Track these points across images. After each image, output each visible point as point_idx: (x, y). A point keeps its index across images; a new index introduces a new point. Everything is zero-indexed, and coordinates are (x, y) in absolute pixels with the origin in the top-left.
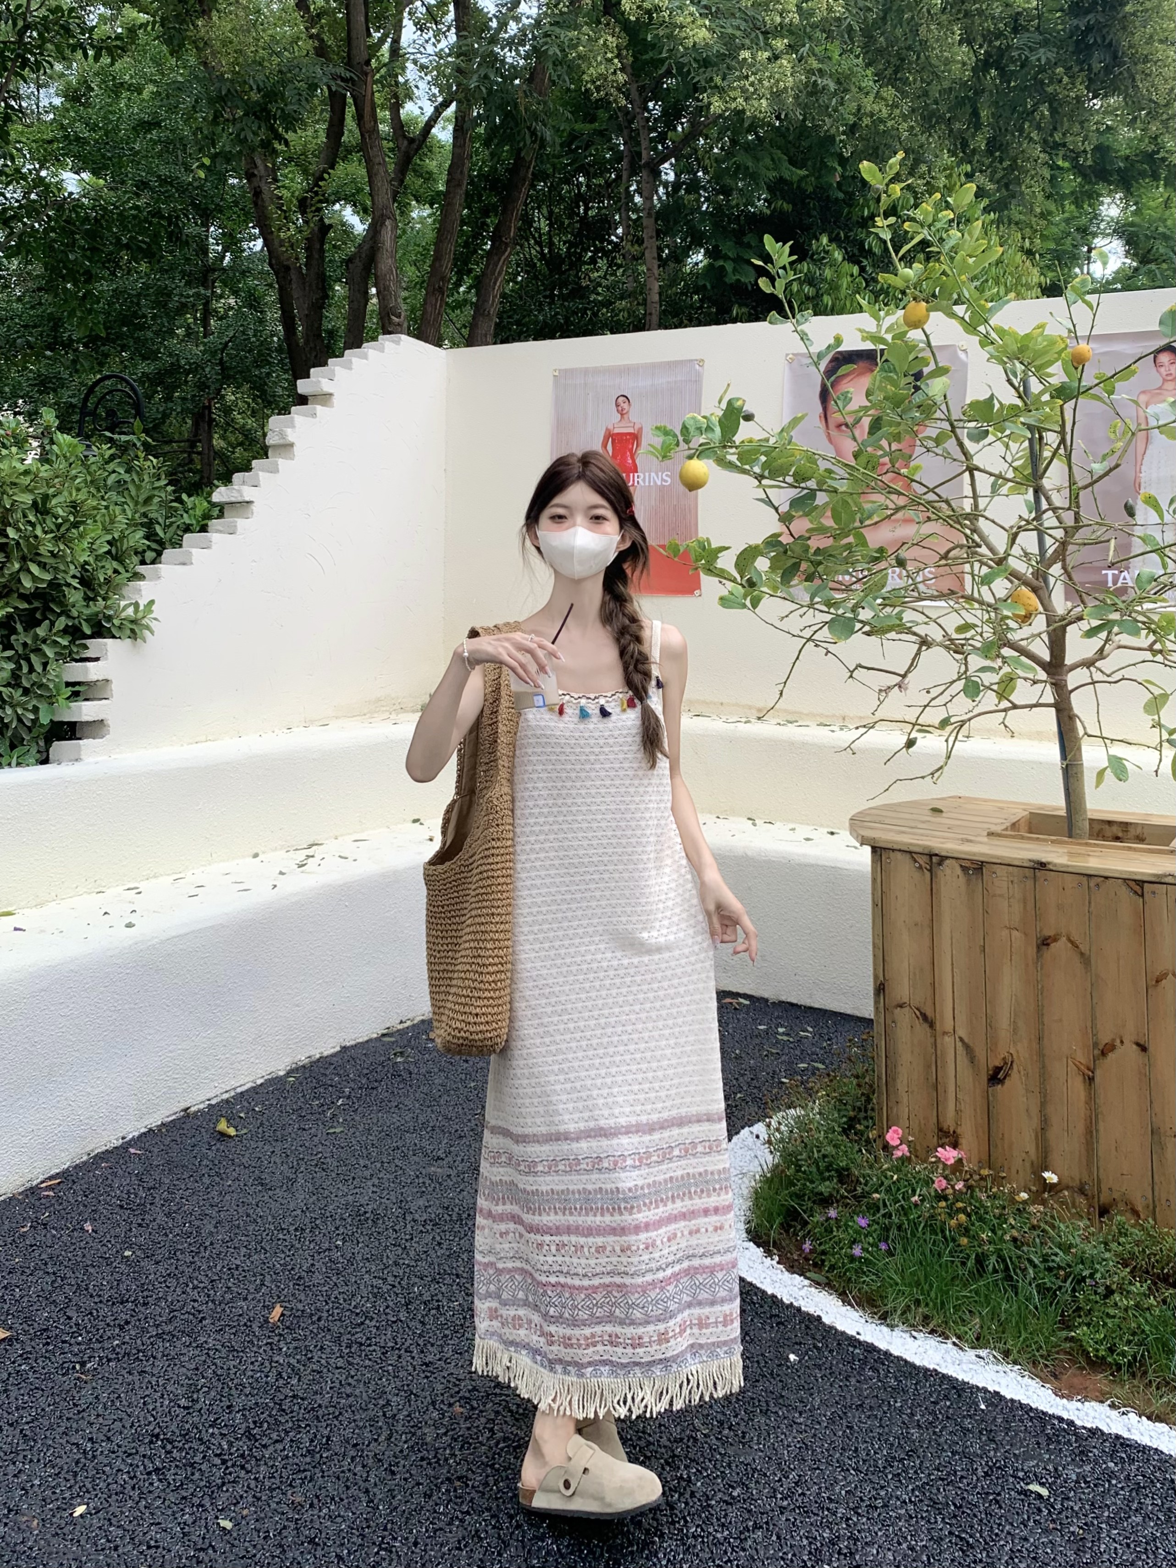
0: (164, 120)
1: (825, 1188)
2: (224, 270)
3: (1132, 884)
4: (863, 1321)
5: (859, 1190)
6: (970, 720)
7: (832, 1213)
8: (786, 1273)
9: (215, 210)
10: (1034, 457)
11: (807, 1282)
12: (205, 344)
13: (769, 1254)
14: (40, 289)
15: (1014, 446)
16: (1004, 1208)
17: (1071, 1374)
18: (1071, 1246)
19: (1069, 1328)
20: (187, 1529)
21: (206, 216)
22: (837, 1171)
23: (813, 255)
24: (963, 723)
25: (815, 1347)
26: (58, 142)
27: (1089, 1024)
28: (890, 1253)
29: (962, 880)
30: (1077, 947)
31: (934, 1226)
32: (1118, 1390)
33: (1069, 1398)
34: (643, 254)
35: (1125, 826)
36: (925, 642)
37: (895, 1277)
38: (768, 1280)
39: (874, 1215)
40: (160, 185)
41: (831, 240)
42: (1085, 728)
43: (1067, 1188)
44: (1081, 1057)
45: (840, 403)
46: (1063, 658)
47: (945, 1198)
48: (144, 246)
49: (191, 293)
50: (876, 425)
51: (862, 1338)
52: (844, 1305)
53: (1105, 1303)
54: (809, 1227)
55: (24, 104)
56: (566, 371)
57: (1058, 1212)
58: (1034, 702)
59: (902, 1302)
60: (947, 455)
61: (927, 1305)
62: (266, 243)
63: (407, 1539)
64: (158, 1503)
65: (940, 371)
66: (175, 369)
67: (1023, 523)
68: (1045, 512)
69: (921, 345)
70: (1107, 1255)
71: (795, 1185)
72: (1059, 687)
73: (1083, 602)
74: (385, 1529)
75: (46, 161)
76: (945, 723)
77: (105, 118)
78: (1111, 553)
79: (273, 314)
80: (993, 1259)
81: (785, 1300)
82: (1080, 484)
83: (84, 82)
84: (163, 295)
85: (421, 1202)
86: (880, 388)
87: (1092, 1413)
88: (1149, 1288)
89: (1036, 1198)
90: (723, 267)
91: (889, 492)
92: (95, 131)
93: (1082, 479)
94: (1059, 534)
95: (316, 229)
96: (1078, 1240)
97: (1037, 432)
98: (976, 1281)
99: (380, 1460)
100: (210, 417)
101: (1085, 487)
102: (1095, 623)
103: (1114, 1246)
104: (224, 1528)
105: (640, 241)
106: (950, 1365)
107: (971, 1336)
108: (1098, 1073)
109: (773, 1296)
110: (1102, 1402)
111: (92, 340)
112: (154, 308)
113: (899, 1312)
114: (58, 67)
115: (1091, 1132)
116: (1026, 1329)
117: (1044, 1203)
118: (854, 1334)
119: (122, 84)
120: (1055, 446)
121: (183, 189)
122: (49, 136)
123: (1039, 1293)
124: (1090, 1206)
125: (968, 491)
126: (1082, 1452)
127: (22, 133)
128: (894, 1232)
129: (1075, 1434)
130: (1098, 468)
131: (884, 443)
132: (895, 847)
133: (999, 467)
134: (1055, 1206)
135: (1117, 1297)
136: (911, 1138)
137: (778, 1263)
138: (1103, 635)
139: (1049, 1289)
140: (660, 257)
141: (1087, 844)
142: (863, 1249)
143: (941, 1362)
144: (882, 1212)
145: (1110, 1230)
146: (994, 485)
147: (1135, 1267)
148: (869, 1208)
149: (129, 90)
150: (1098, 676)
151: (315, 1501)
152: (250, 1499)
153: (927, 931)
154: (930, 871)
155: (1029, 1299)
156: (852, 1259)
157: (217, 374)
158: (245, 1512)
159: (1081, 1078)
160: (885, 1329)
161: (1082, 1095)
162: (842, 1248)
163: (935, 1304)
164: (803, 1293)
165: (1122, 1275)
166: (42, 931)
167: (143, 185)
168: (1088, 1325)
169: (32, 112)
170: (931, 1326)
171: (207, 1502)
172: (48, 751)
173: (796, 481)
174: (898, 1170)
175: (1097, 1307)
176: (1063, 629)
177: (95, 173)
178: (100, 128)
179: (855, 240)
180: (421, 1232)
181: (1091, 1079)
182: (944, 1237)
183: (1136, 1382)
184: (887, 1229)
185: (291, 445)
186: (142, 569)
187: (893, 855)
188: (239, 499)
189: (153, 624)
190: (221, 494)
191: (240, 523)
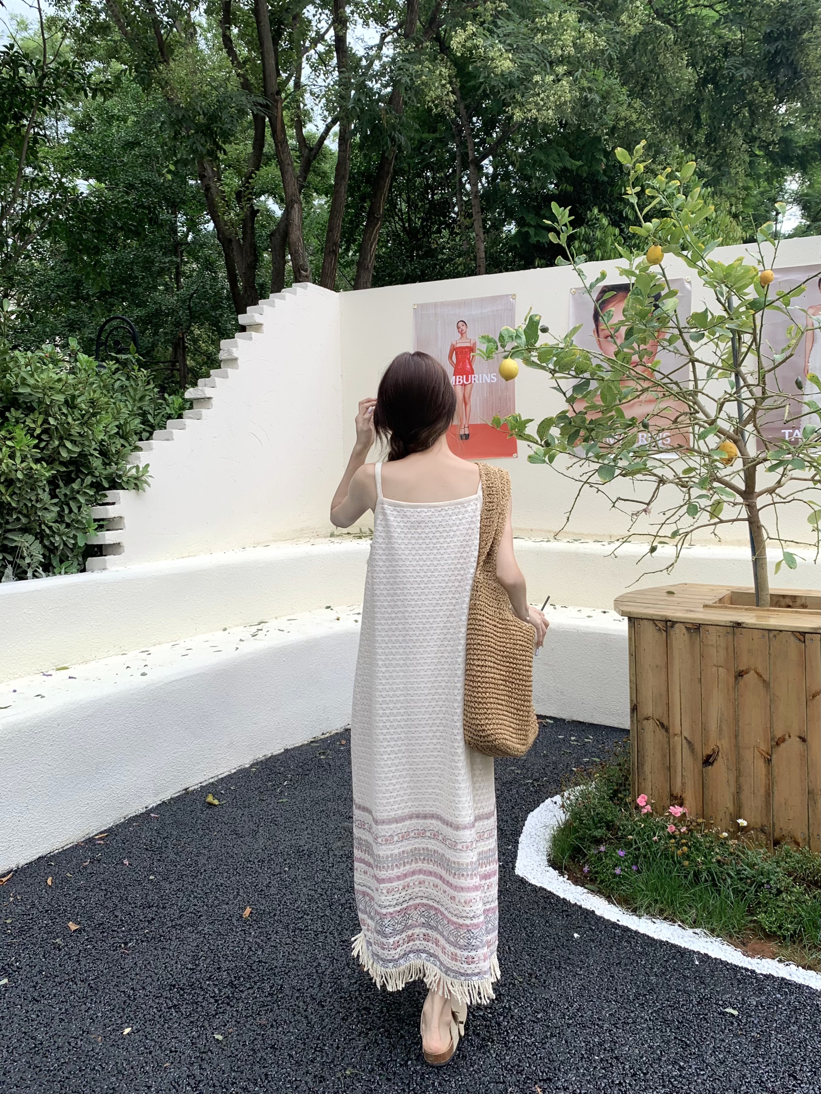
0: (142, 141)
1: (598, 833)
2: (188, 243)
3: (798, 635)
4: (621, 913)
5: (620, 834)
6: (691, 531)
7: (602, 848)
8: (572, 885)
9: (180, 202)
10: (735, 352)
11: (586, 891)
12: (178, 295)
13: (562, 874)
14: (65, 261)
15: (722, 345)
16: (712, 842)
17: (753, 942)
18: (755, 864)
19: (752, 915)
20: (194, 1041)
21: (175, 207)
22: (605, 823)
23: (588, 222)
24: (687, 534)
25: (592, 929)
26: (73, 158)
27: (769, 726)
28: (639, 872)
29: (687, 636)
30: (761, 676)
31: (666, 855)
32: (784, 952)
33: (752, 957)
34: (473, 224)
35: (794, 598)
36: (662, 481)
37: (642, 886)
38: (561, 890)
39: (629, 849)
40: (142, 186)
41: (600, 211)
42: (768, 534)
43: (753, 829)
44: (763, 747)
45: (605, 319)
46: (754, 487)
47: (675, 838)
48: (133, 228)
49: (167, 260)
50: (629, 333)
51: (620, 923)
52: (609, 904)
53: (776, 899)
54: (588, 857)
55: (48, 133)
56: (422, 305)
57: (747, 844)
58: (735, 518)
59: (646, 901)
60: (676, 352)
61: (662, 903)
62: (216, 226)
63: (332, 1045)
64: (176, 1025)
65: (672, 294)
66: (158, 313)
67: (728, 396)
68: (742, 388)
69: (659, 276)
70: (778, 870)
71: (578, 832)
72: (751, 508)
73: (767, 448)
74: (318, 1039)
75: (65, 172)
76: (675, 534)
77: (102, 140)
78: (786, 414)
79: (222, 274)
80: (705, 874)
81: (571, 901)
82: (766, 369)
83: (88, 116)
84: (148, 262)
86: (632, 308)
87: (766, 965)
88: (805, 889)
89: (733, 835)
90: (527, 232)
91: (638, 379)
92: (96, 150)
93: (767, 365)
94: (752, 403)
95: (248, 213)
96: (759, 861)
97: (737, 334)
98: (694, 887)
99: (314, 999)
100: (184, 345)
101: (769, 371)
102: (775, 462)
103: (783, 864)
104: (218, 1040)
105: (470, 216)
106: (676, 938)
107: (690, 921)
108: (774, 756)
109: (564, 899)
110: (774, 959)
111: (103, 295)
112: (143, 272)
113: (644, 908)
114: (69, 106)
115: (769, 794)
116: (725, 916)
117: (738, 838)
118: (616, 921)
119: (113, 116)
120: (749, 343)
121: (158, 188)
122: (66, 154)
123: (734, 894)
124: (768, 839)
125: (692, 377)
126: (760, 989)
127: (48, 152)
128: (641, 859)
129: (756, 978)
130: (779, 358)
131: (635, 345)
132: (643, 617)
133: (713, 359)
134: (746, 840)
135: (784, 895)
136: (653, 801)
137: (568, 879)
138: (780, 470)
139: (740, 891)
140: (484, 227)
141: (768, 610)
142: (621, 870)
143: (671, 937)
144: (634, 847)
145: (780, 854)
146: (708, 373)
147: (796, 877)
148: (626, 845)
149: (118, 120)
150: (777, 499)
151: (274, 1023)
152: (233, 1023)
153: (664, 670)
154: (666, 631)
155: (727, 897)
156: (615, 876)
157: (187, 316)
158: (230, 1030)
159: (762, 760)
160: (635, 918)
161: (764, 771)
162: (608, 870)
163: (667, 902)
164: (584, 897)
165: (788, 881)
166: (87, 679)
167: (130, 186)
168: (765, 912)
169: (54, 138)
170: (665, 915)
171: (206, 1024)
172: (85, 564)
173: (577, 373)
174: (644, 821)
175: (771, 901)
176: (754, 467)
177: (99, 180)
178: (100, 148)
179: (616, 210)
181: (769, 761)
182: (674, 861)
183: (795, 946)
184: (637, 857)
185: (236, 359)
186: (140, 444)
187: (641, 622)
188: (203, 396)
189: (149, 480)
190: (190, 393)
191: (204, 412)
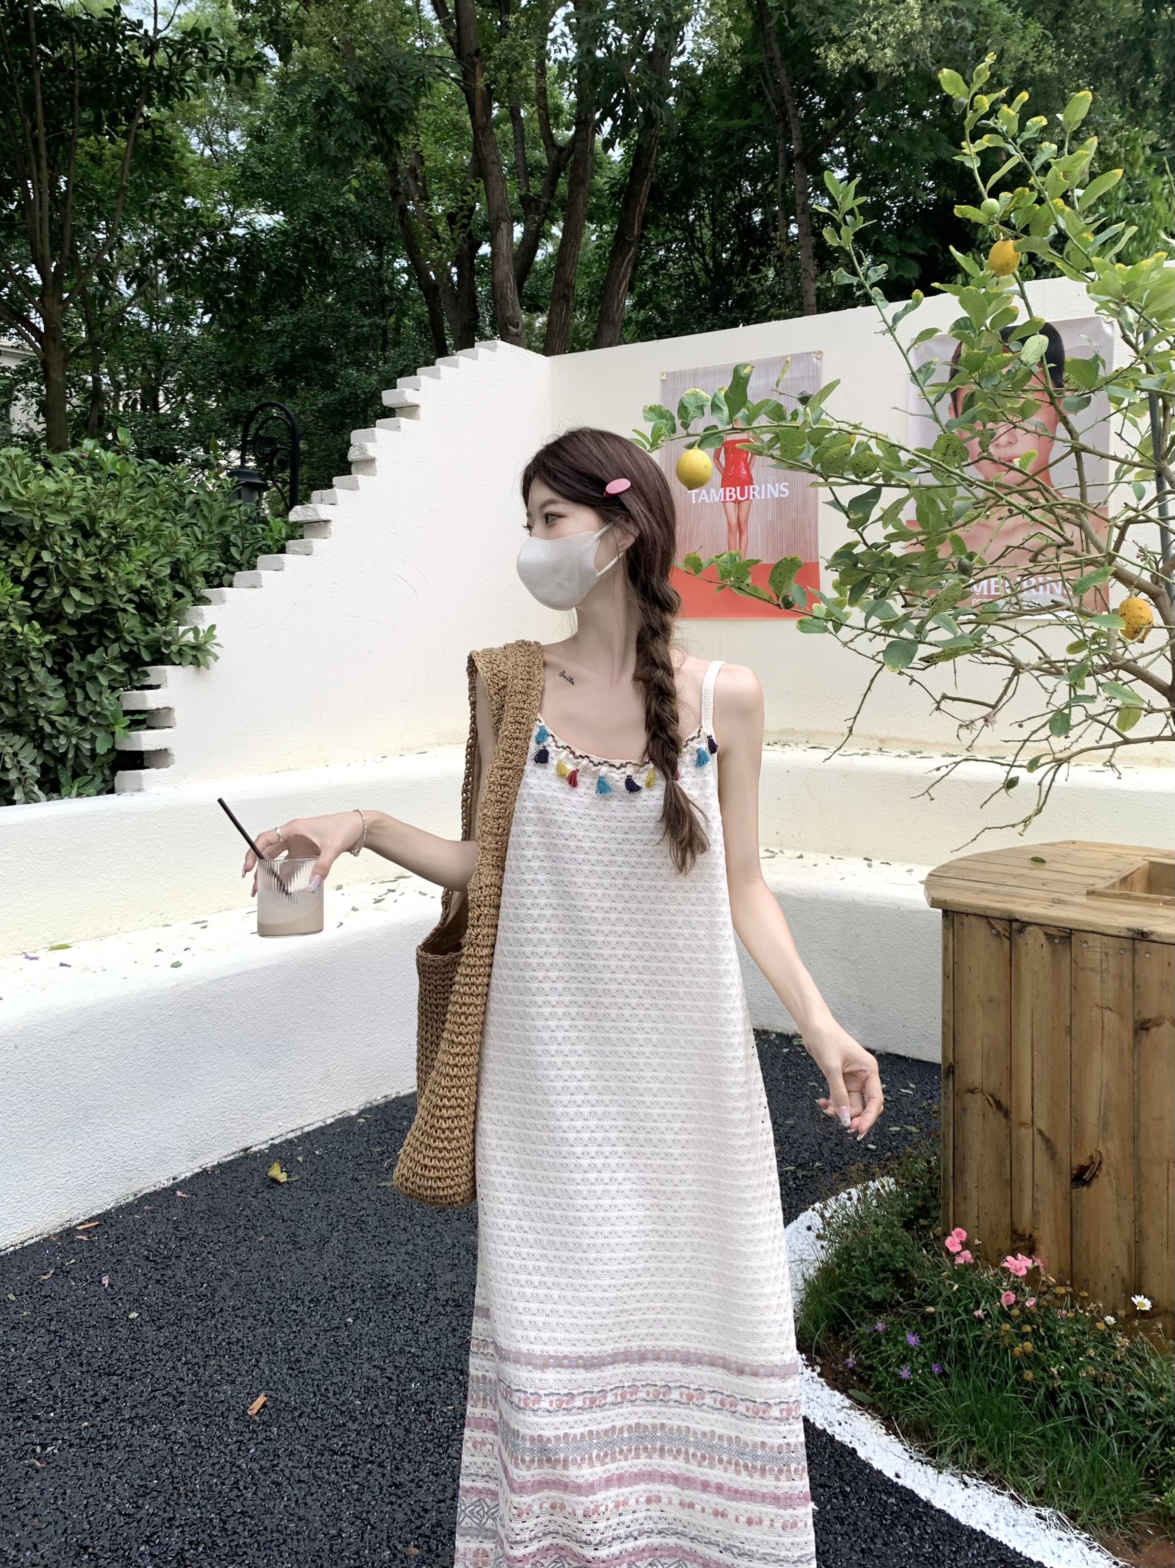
2: (400, 299)
4: (907, 1458)
6: (1069, 758)
7: (881, 1323)
8: (827, 1388)
11: (848, 1402)
13: (810, 1362)
16: (1083, 1335)
22: (893, 1272)
24: (1061, 762)
28: (945, 1379)
29: (1047, 950)
31: (997, 1350)
37: (947, 1407)
39: (929, 1329)
43: (1162, 1315)
47: (1013, 1318)
49: (366, 323)
51: (899, 1482)
52: (887, 1434)
54: (856, 1337)
56: (674, 374)
57: (1149, 1347)
59: (953, 1439)
71: (844, 1286)
80: (1066, 1397)
81: (817, 1425)
84: (341, 326)
89: (1124, 1325)
98: (1043, 1422)
106: (1002, 1527)
112: (333, 340)
117: (1132, 1333)
118: (891, 1475)
128: (951, 1352)
132: (971, 911)
134: (1147, 1340)
136: (977, 1242)
137: (820, 1375)
142: (912, 1370)
143: (991, 1521)
144: (939, 1326)
148: (923, 1322)
153: (1005, 1007)
154: (1009, 938)
156: (900, 1381)
162: (889, 1367)
164: (841, 1416)
166: (86, 969)
172: (113, 781)
173: (857, 476)
174: (960, 1279)
184: (943, 1347)
185: (372, 460)
186: (208, 592)
187: (966, 920)
188: (315, 518)
189: (215, 650)
190: (297, 514)
191: (317, 543)
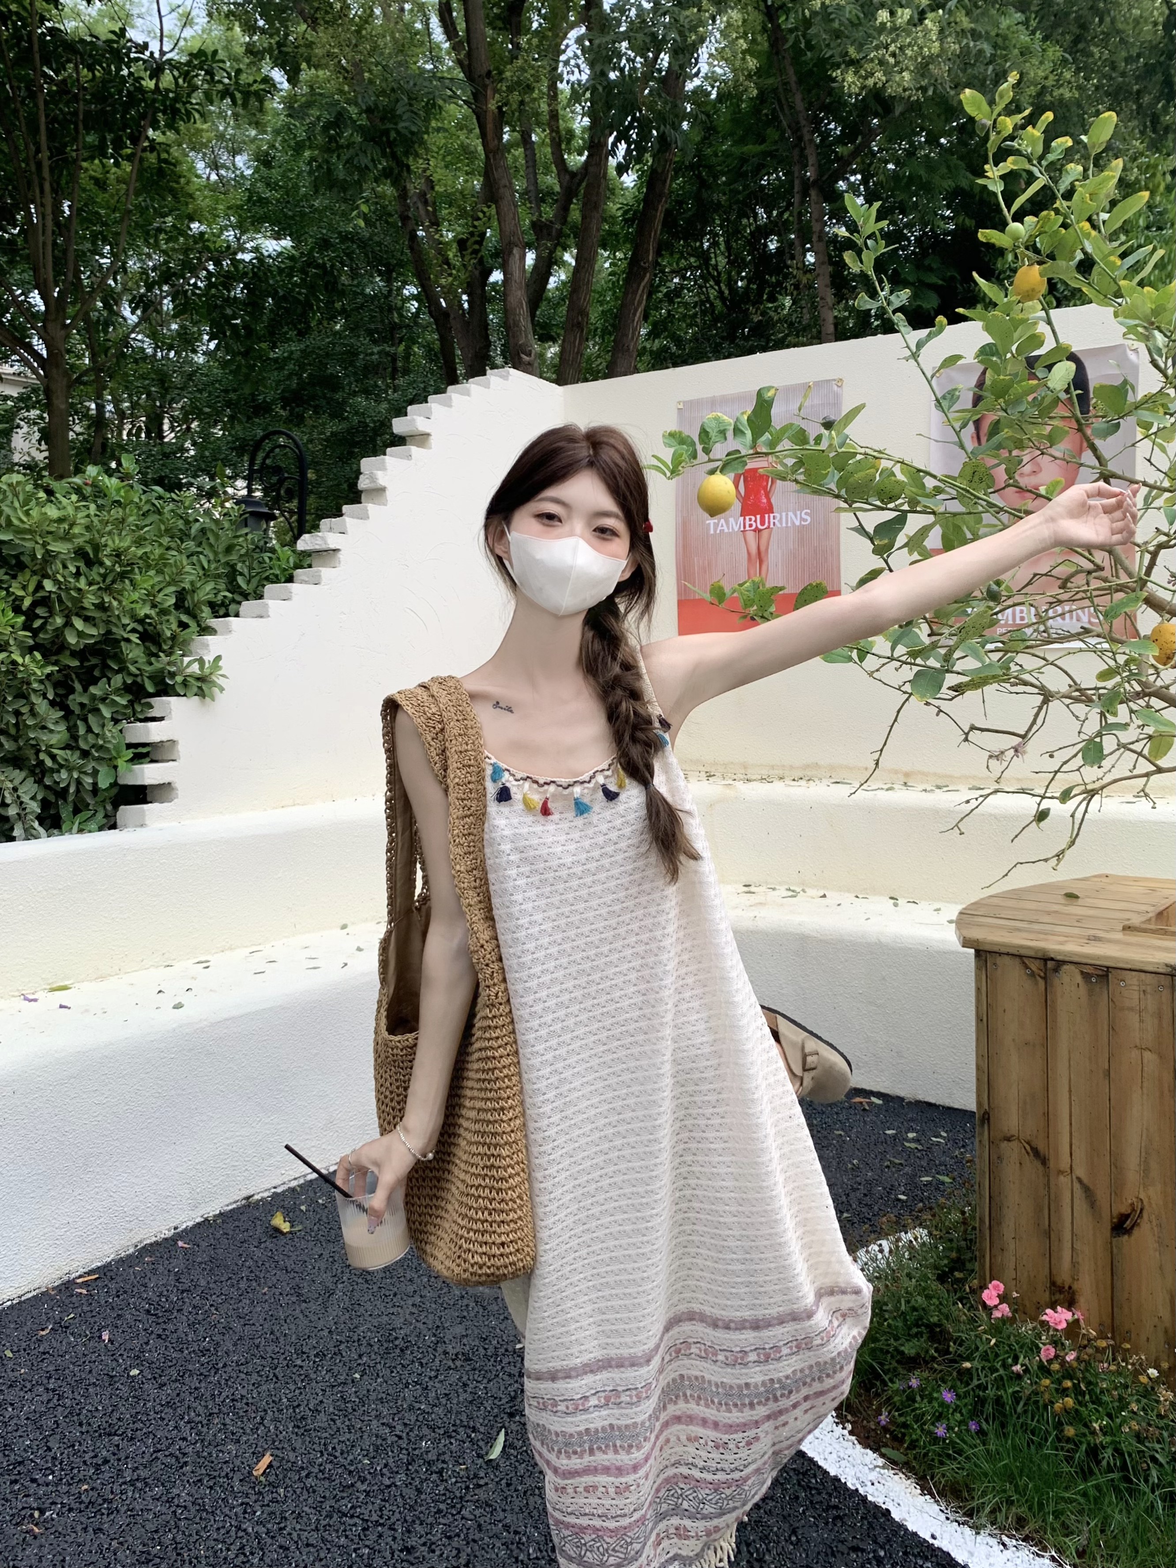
4: (944, 1517)
7: (916, 1380)
8: (858, 1446)
11: (880, 1461)
13: (841, 1420)
16: (1124, 1389)
22: (927, 1327)
28: (981, 1436)
29: (1083, 988)
37: (984, 1466)
38: (834, 1456)
39: (966, 1385)
47: (1052, 1372)
51: (937, 1543)
52: (923, 1494)
54: (889, 1393)
56: (691, 402)
59: (991, 1500)
61: (1021, 1505)
71: (877, 1340)
80: (1108, 1454)
81: (849, 1485)
85: (459, 1330)
95: (476, 273)
98: (1085, 1480)
107: (1074, 1550)
109: (836, 1479)
113: (986, 1511)
118: (928, 1537)
128: (988, 1408)
132: (1003, 950)
136: (1014, 1296)
137: (851, 1432)
142: (948, 1428)
144: (975, 1383)
148: (960, 1377)
153: (1040, 1052)
154: (1044, 977)
156: (936, 1439)
160: (968, 1531)
162: (924, 1424)
163: (1031, 1505)
164: (873, 1476)
166: (87, 1011)
170: (1026, 1531)
172: (115, 816)
174: (997, 1333)
180: (450, 1368)
182: (1046, 1423)
184: (980, 1404)
185: (383, 489)
186: (214, 622)
187: (1000, 960)
188: (323, 547)
189: (221, 681)
190: (305, 543)
191: (326, 573)
